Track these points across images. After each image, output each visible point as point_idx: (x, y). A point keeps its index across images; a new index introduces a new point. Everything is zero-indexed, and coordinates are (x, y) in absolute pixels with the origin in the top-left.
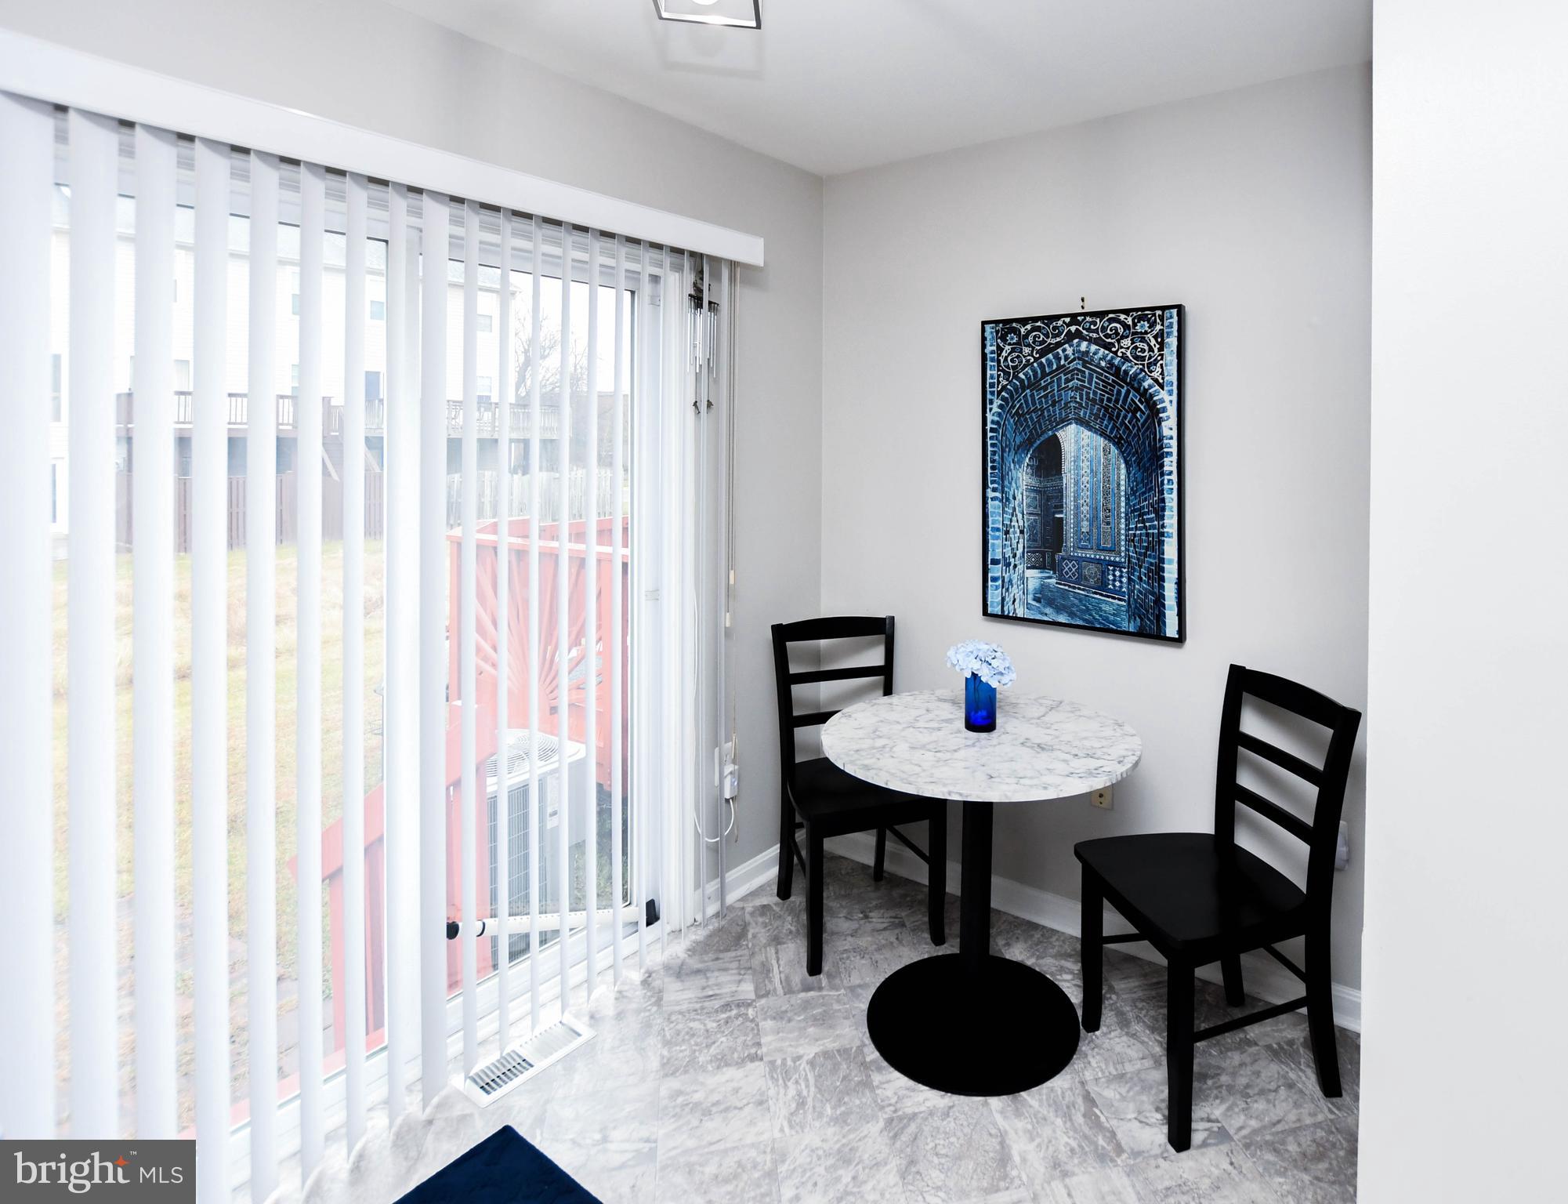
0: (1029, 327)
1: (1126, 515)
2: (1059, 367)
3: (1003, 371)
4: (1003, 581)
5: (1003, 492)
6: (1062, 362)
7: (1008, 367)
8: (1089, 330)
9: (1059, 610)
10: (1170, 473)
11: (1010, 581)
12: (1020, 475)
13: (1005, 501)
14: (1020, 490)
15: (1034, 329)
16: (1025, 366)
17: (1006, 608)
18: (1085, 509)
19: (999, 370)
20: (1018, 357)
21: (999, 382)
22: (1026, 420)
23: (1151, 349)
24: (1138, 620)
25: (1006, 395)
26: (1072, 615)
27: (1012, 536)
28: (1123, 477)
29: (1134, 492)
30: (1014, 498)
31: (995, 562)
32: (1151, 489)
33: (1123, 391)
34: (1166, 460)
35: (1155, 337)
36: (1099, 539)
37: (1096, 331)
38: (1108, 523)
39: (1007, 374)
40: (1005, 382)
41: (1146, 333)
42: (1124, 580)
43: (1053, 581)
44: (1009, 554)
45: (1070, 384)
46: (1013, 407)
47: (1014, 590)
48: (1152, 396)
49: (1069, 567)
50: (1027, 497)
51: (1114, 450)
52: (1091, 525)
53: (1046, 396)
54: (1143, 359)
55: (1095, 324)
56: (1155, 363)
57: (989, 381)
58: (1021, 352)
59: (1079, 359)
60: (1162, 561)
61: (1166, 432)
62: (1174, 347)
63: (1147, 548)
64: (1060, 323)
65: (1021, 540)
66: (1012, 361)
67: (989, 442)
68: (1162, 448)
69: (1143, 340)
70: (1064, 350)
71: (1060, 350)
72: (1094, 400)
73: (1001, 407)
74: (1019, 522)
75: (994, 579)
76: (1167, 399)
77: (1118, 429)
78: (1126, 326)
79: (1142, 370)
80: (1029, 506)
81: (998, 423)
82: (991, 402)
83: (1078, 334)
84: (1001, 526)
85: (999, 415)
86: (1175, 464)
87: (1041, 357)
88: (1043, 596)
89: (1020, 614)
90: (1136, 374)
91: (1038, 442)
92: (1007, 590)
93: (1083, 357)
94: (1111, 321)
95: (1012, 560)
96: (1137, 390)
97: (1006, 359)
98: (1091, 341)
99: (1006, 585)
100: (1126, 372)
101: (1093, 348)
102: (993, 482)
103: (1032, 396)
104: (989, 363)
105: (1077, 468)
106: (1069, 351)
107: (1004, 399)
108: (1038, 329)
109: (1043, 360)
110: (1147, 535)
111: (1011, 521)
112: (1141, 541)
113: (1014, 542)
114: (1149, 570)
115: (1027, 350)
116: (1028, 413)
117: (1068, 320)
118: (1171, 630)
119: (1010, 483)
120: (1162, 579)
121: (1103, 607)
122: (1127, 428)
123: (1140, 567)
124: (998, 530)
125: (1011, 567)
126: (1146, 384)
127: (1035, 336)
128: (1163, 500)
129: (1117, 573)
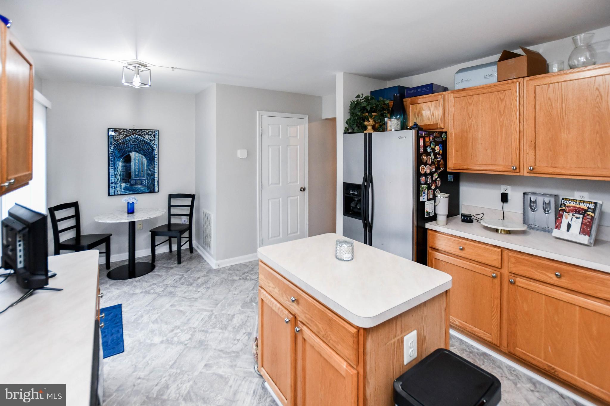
0: (122, 131)
1: (147, 169)
2: (130, 140)
3: (114, 140)
4: (114, 187)
5: (114, 167)
6: (131, 139)
7: (116, 139)
8: (138, 133)
9: (130, 191)
10: (156, 161)
11: (117, 187)
12: (119, 163)
13: (115, 169)
14: (119, 166)
15: (123, 131)
16: (121, 139)
17: (115, 193)
18: (137, 169)
19: (113, 140)
20: (119, 137)
21: (113, 142)
22: (121, 151)
23: (152, 138)
24: (149, 190)
25: (115, 145)
26: (133, 191)
27: (117, 177)
28: (146, 162)
29: (148, 165)
30: (118, 168)
31: (112, 183)
32: (152, 164)
33: (146, 145)
34: (155, 159)
35: (153, 135)
36: (140, 175)
37: (140, 133)
38: (142, 172)
39: (115, 141)
40: (115, 143)
41: (151, 134)
42: (146, 182)
43: (129, 185)
44: (116, 180)
45: (133, 144)
46: (117, 148)
47: (118, 189)
48: (152, 146)
49: (133, 182)
50: (121, 168)
51: (144, 157)
52: (138, 172)
53: (127, 146)
54: (151, 139)
55: (139, 131)
56: (153, 140)
57: (110, 142)
58: (120, 136)
59: (135, 138)
60: (155, 178)
61: (155, 153)
62: (157, 138)
63: (151, 176)
64: (131, 130)
65: (120, 178)
66: (117, 138)
67: (110, 156)
68: (154, 156)
69: (151, 136)
70: (132, 136)
71: (130, 136)
72: (139, 147)
73: (113, 148)
74: (119, 173)
75: (112, 187)
76: (156, 147)
77: (145, 153)
78: (147, 133)
79: (150, 141)
80: (122, 170)
81: (113, 152)
82: (111, 147)
83: (135, 133)
84: (114, 175)
85: (113, 150)
86: (157, 159)
87: (126, 137)
88: (126, 189)
89: (119, 193)
90: (149, 142)
91: (125, 156)
92: (116, 189)
93: (137, 138)
94: (143, 131)
95: (117, 182)
96: (149, 145)
97: (115, 137)
98: (138, 135)
99: (115, 188)
100: (147, 142)
101: (139, 136)
102: (111, 165)
103: (123, 146)
104: (110, 138)
105: (135, 161)
106: (133, 137)
107: (114, 146)
108: (125, 131)
109: (126, 138)
110: (151, 173)
111: (117, 173)
112: (150, 174)
113: (118, 178)
114: (152, 180)
115: (121, 136)
116: (122, 149)
117: (133, 130)
118: (156, 190)
119: (117, 165)
120: (155, 181)
121: (142, 188)
122: (147, 152)
123: (150, 179)
124: (113, 176)
125: (117, 184)
126: (151, 144)
127: (124, 133)
128: (155, 166)
129: (145, 181)
